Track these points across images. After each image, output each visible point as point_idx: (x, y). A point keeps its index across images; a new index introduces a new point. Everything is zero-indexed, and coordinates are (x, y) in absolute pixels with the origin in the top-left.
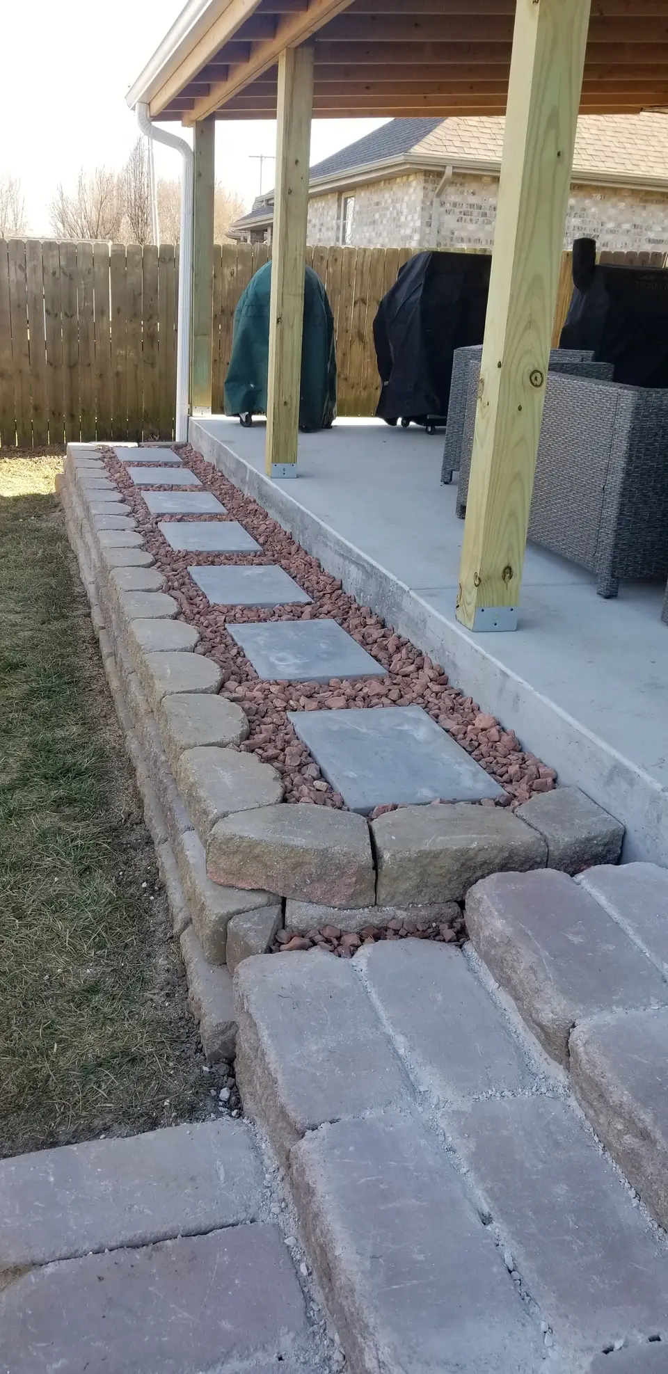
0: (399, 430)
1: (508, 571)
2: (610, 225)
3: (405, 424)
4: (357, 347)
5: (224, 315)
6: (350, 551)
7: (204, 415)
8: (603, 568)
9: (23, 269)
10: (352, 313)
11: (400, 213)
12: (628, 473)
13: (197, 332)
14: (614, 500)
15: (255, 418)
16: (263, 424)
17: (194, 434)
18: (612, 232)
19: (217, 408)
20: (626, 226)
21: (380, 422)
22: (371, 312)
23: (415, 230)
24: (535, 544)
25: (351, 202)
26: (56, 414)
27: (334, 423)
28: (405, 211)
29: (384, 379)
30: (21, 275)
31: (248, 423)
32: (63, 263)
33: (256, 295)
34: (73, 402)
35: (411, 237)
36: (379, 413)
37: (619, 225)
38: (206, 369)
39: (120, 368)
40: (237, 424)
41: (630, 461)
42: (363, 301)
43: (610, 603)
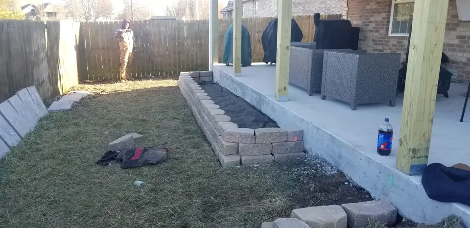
0: (269, 65)
1: (285, 88)
2: (334, 6)
3: (271, 64)
4: (258, 44)
5: (221, 37)
6: (253, 90)
7: (216, 64)
8: (309, 89)
9: (166, 27)
10: (257, 35)
11: (271, 6)
12: (312, 68)
13: (214, 42)
14: (310, 74)
15: (230, 64)
16: (232, 65)
17: (214, 68)
18: (334, 8)
19: (220, 62)
20: (339, 6)
21: (264, 63)
22: (261, 35)
23: (275, 11)
24: (290, 84)
25: (257, 3)
26: (175, 66)
27: (251, 64)
28: (272, 5)
29: (265, 52)
30: (165, 29)
31: (228, 65)
32: (177, 25)
33: (229, 32)
34: (179, 62)
35: (274, 13)
36: (264, 61)
37: (336, 6)
38: (217, 52)
39: (192, 53)
40: (225, 66)
41: (312, 65)
42: (260, 31)
43: (311, 97)
